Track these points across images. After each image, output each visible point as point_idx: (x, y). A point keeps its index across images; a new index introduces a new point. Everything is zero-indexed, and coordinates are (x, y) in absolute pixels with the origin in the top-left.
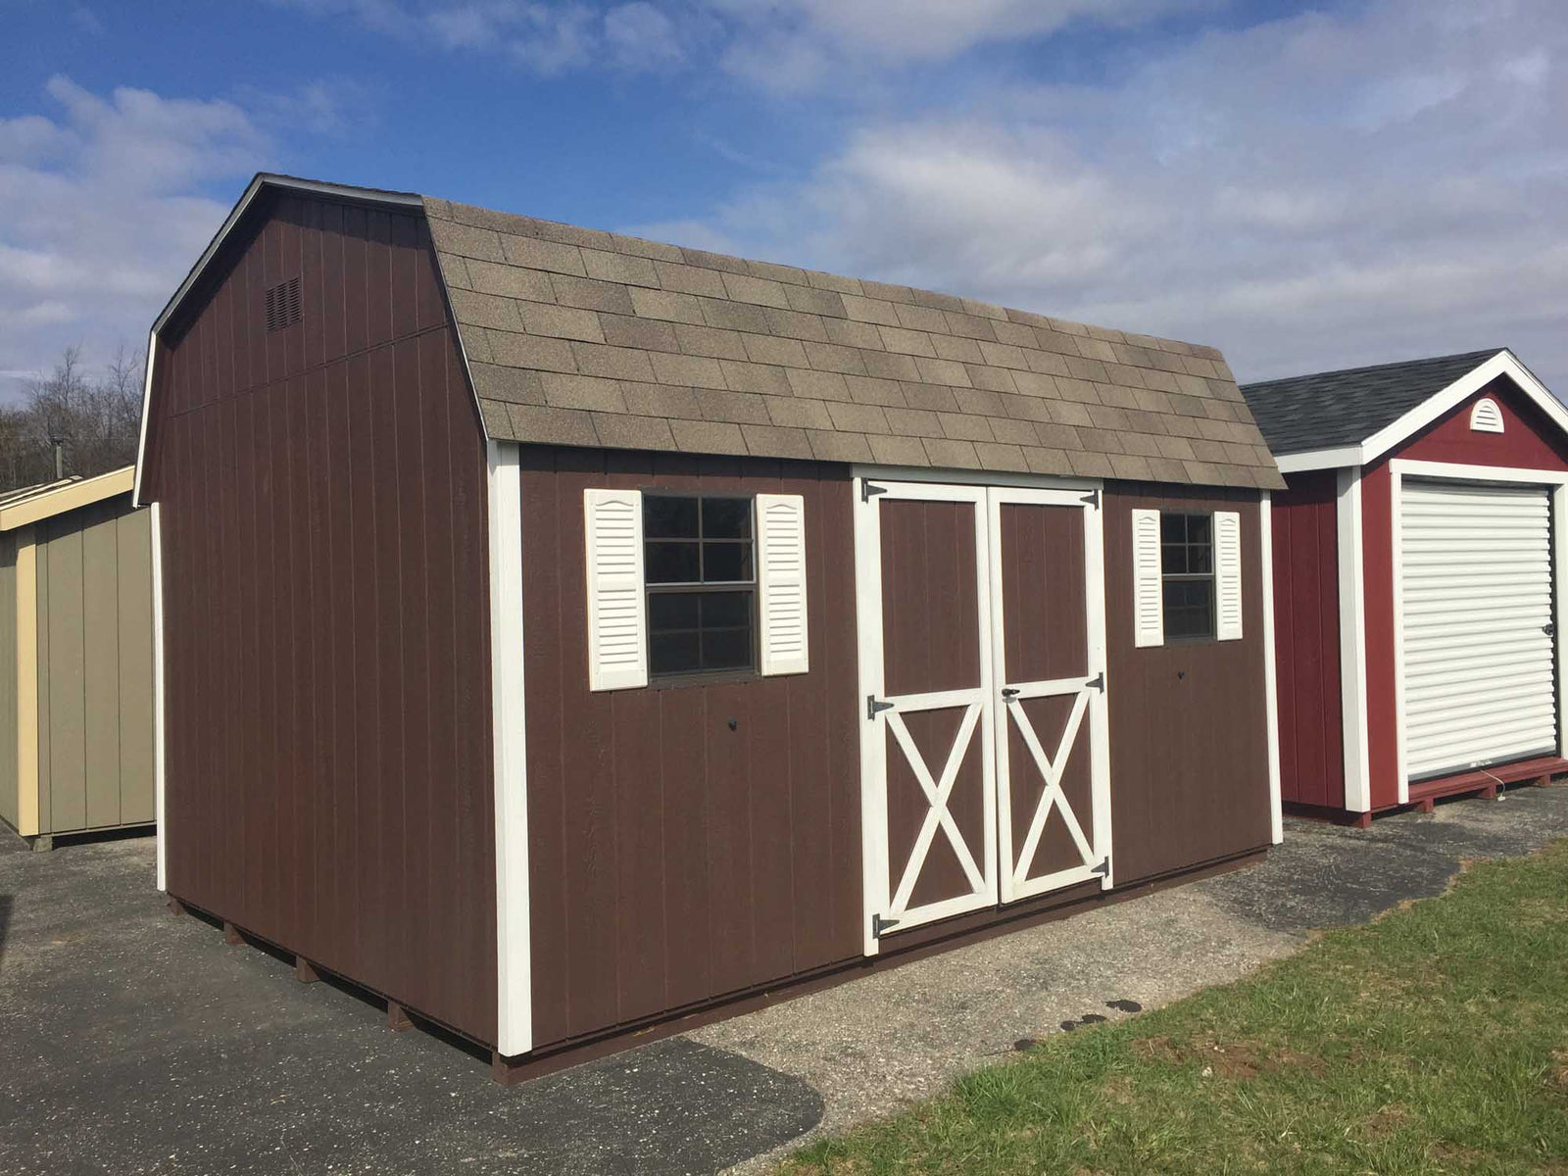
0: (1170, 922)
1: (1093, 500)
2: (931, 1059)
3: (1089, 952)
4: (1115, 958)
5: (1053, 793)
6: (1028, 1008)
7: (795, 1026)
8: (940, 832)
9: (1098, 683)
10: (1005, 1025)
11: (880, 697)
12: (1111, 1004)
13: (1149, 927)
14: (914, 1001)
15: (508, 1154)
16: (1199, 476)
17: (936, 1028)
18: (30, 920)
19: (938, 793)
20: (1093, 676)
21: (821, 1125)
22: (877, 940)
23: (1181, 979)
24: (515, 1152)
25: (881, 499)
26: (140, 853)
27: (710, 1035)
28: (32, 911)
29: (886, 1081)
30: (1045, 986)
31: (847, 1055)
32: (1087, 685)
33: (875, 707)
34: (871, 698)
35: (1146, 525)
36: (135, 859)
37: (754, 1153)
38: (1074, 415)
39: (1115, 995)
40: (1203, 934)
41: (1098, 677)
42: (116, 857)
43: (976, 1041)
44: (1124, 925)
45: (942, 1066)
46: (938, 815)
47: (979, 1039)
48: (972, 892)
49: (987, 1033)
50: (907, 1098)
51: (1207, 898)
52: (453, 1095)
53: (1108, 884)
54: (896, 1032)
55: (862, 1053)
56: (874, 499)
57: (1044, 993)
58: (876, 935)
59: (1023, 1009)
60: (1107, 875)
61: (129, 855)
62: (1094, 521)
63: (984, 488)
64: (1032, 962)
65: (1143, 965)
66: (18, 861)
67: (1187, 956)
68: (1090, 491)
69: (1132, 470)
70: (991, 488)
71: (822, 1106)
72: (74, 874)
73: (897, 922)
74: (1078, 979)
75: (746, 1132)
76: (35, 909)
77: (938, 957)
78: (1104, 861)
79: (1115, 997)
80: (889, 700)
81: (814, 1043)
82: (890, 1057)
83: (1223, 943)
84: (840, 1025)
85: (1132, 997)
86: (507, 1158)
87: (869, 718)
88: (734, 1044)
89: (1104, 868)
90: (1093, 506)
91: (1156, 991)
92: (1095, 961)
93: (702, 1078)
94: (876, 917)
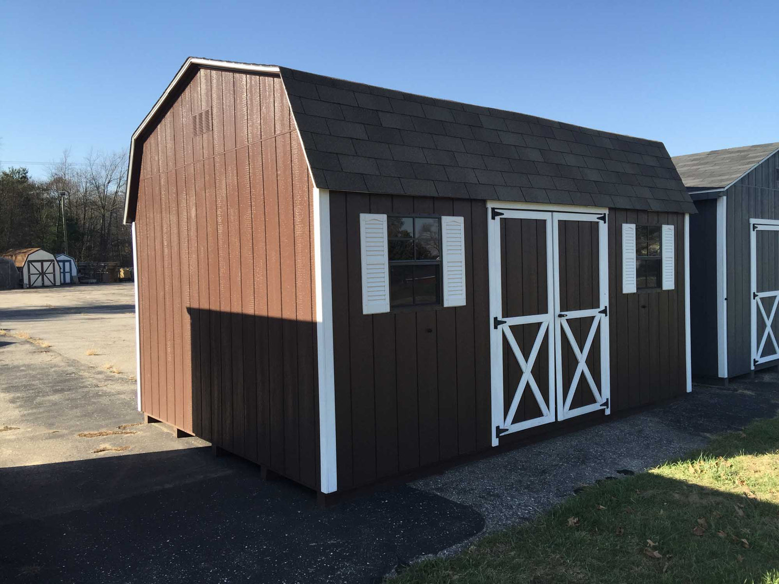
0: (640, 431)
1: (603, 218)
2: (533, 498)
3: (602, 445)
4: (616, 449)
5: (582, 367)
6: (578, 473)
7: (461, 481)
8: (528, 385)
9: (604, 312)
10: (567, 482)
11: (500, 318)
12: (619, 472)
13: (630, 434)
14: (519, 469)
15: (332, 541)
16: (655, 206)
17: (532, 483)
18: (78, 425)
19: (527, 367)
20: (602, 308)
21: (484, 530)
22: (498, 439)
23: (652, 460)
24: (335, 541)
25: (501, 218)
26: (125, 393)
27: (420, 485)
28: (78, 421)
29: (513, 509)
30: (583, 462)
31: (491, 495)
32: (599, 312)
33: (497, 323)
34: (496, 319)
35: (629, 232)
36: (122, 396)
37: (454, 543)
38: (594, 176)
39: (620, 467)
40: (659, 437)
41: (604, 309)
42: (113, 395)
43: (554, 489)
44: (617, 432)
45: (539, 502)
46: (527, 377)
47: (556, 489)
48: (543, 416)
49: (559, 486)
50: (525, 517)
51: (657, 420)
52: (299, 512)
53: (608, 412)
54: (513, 485)
55: (498, 494)
56: (498, 218)
57: (584, 466)
58: (497, 436)
59: (575, 474)
60: (608, 408)
61: (119, 394)
62: (604, 229)
63: (551, 213)
64: (574, 450)
65: (631, 452)
66: (67, 397)
67: (652, 448)
68: (601, 214)
69: (622, 203)
70: (554, 213)
71: (483, 520)
72: (94, 403)
73: (507, 430)
74: (600, 459)
75: (448, 533)
76: (79, 420)
77: (527, 448)
78: (606, 401)
79: (620, 468)
80: (504, 319)
81: (472, 490)
82: (513, 497)
83: (670, 442)
84: (483, 481)
85: (629, 468)
86: (332, 543)
87: (495, 328)
88: (433, 489)
89: (606, 404)
90: (603, 221)
91: (641, 465)
92: (606, 450)
93: (421, 506)
94: (498, 428)
